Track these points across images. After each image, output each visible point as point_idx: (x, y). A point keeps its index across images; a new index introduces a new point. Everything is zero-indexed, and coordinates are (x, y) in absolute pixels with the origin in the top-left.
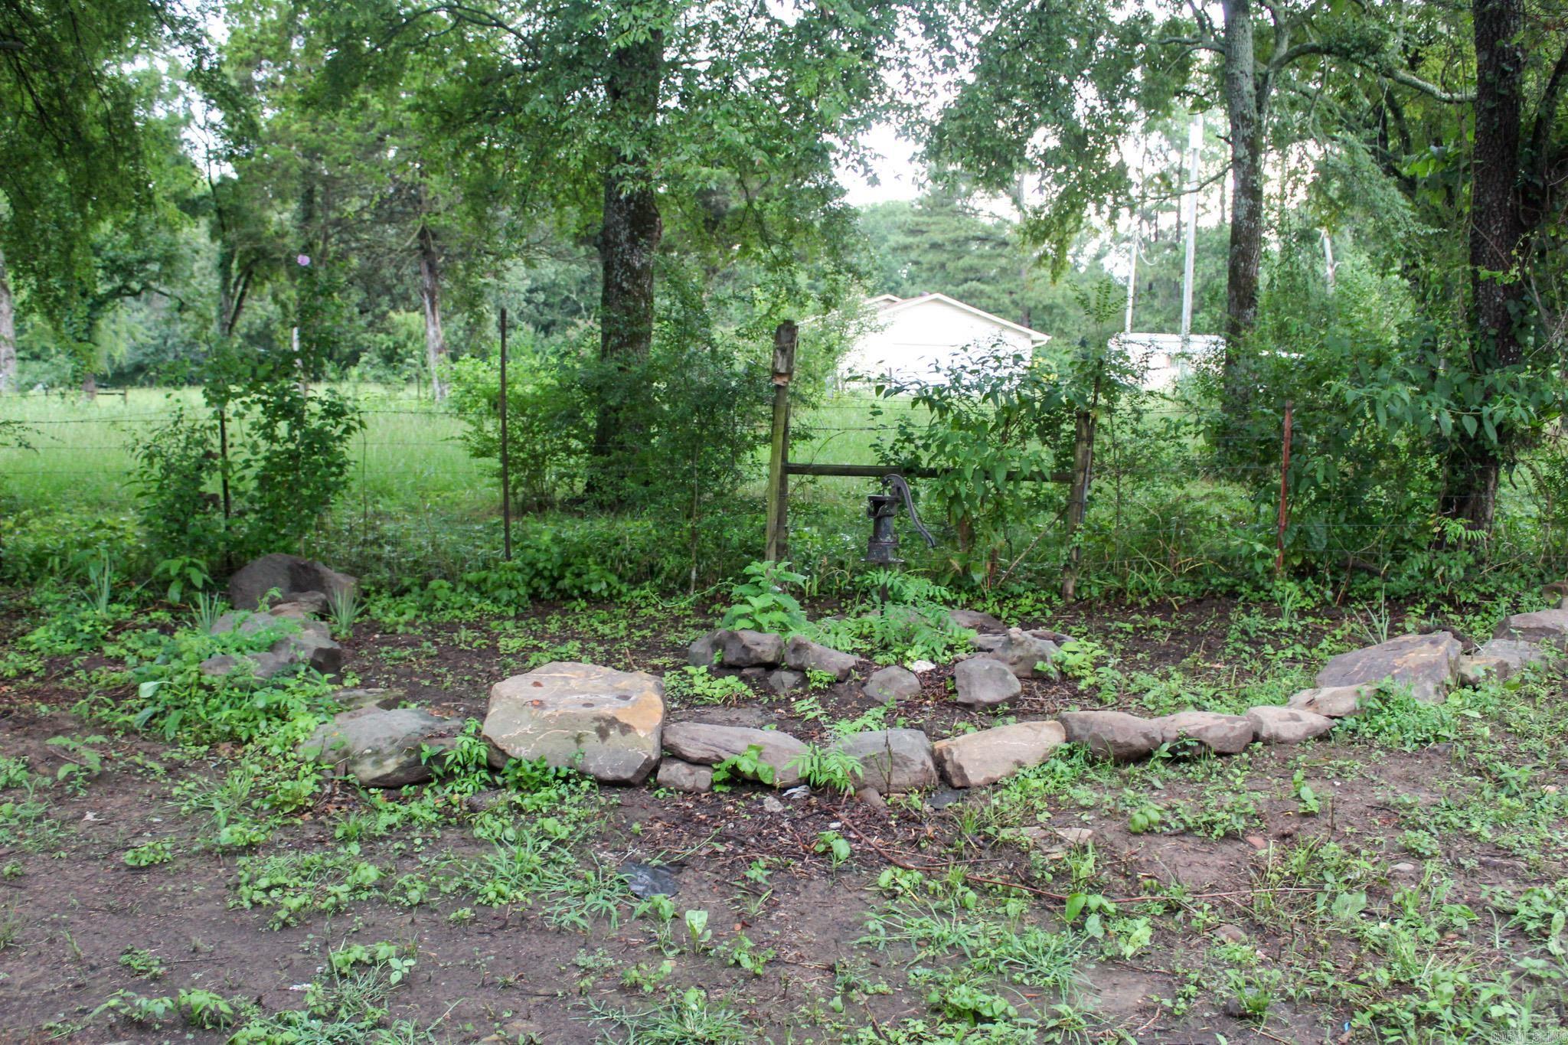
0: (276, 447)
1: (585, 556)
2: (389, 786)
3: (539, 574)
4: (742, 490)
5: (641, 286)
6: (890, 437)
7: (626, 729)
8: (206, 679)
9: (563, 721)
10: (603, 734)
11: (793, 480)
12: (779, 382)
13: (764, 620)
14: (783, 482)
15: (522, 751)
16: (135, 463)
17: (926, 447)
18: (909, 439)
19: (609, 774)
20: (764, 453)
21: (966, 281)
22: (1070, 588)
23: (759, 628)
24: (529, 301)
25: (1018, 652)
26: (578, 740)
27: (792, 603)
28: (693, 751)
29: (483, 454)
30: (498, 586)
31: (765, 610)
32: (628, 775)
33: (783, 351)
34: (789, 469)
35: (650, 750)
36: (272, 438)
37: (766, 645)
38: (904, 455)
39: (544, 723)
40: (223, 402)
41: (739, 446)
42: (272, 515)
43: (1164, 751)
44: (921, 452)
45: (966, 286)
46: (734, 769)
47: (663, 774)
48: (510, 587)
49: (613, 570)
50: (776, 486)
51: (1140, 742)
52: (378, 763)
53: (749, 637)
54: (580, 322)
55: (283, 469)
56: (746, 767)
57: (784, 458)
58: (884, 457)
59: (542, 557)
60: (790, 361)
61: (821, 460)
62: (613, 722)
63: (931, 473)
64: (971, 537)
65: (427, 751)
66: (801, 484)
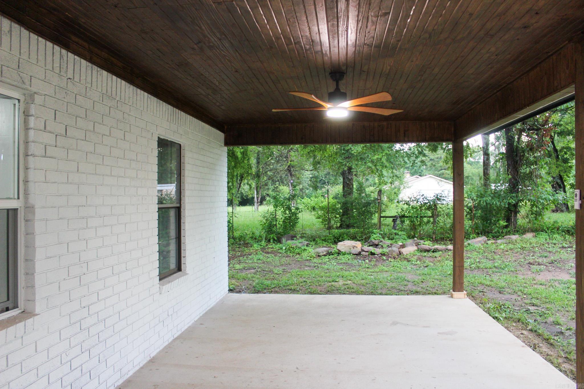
0: (287, 215)
1: (344, 234)
2: (325, 255)
3: (335, 238)
4: (373, 221)
5: (351, 182)
6: (400, 210)
7: (357, 247)
8: (292, 247)
9: (348, 246)
10: (353, 248)
11: (382, 219)
12: (379, 201)
13: (376, 238)
14: (380, 219)
15: (342, 250)
16: (261, 218)
17: (406, 212)
18: (403, 211)
19: (354, 253)
20: (377, 215)
21: (441, 170)
22: (434, 237)
23: (375, 240)
24: (310, 181)
25: (416, 242)
26: (350, 249)
27: (381, 236)
28: (366, 250)
29: (318, 218)
30: (328, 240)
31: (377, 237)
32: (357, 253)
33: (379, 195)
34: (381, 217)
35: (360, 250)
36: (286, 214)
37: (376, 242)
38: (403, 214)
39: (346, 247)
40: (277, 207)
41: (372, 214)
42: (285, 228)
43: (432, 250)
44: (405, 213)
45: (441, 172)
46: (371, 252)
47: (362, 253)
48: (330, 239)
49: (349, 237)
50: (379, 220)
51: (428, 249)
52: (323, 253)
53: (374, 241)
54: (326, 186)
55: (288, 219)
56: (373, 251)
57: (380, 215)
58: (399, 214)
59: (336, 234)
60: (381, 197)
61: (387, 215)
62: (355, 246)
63: (407, 217)
64: (415, 229)
65: (330, 251)
66: (384, 220)
